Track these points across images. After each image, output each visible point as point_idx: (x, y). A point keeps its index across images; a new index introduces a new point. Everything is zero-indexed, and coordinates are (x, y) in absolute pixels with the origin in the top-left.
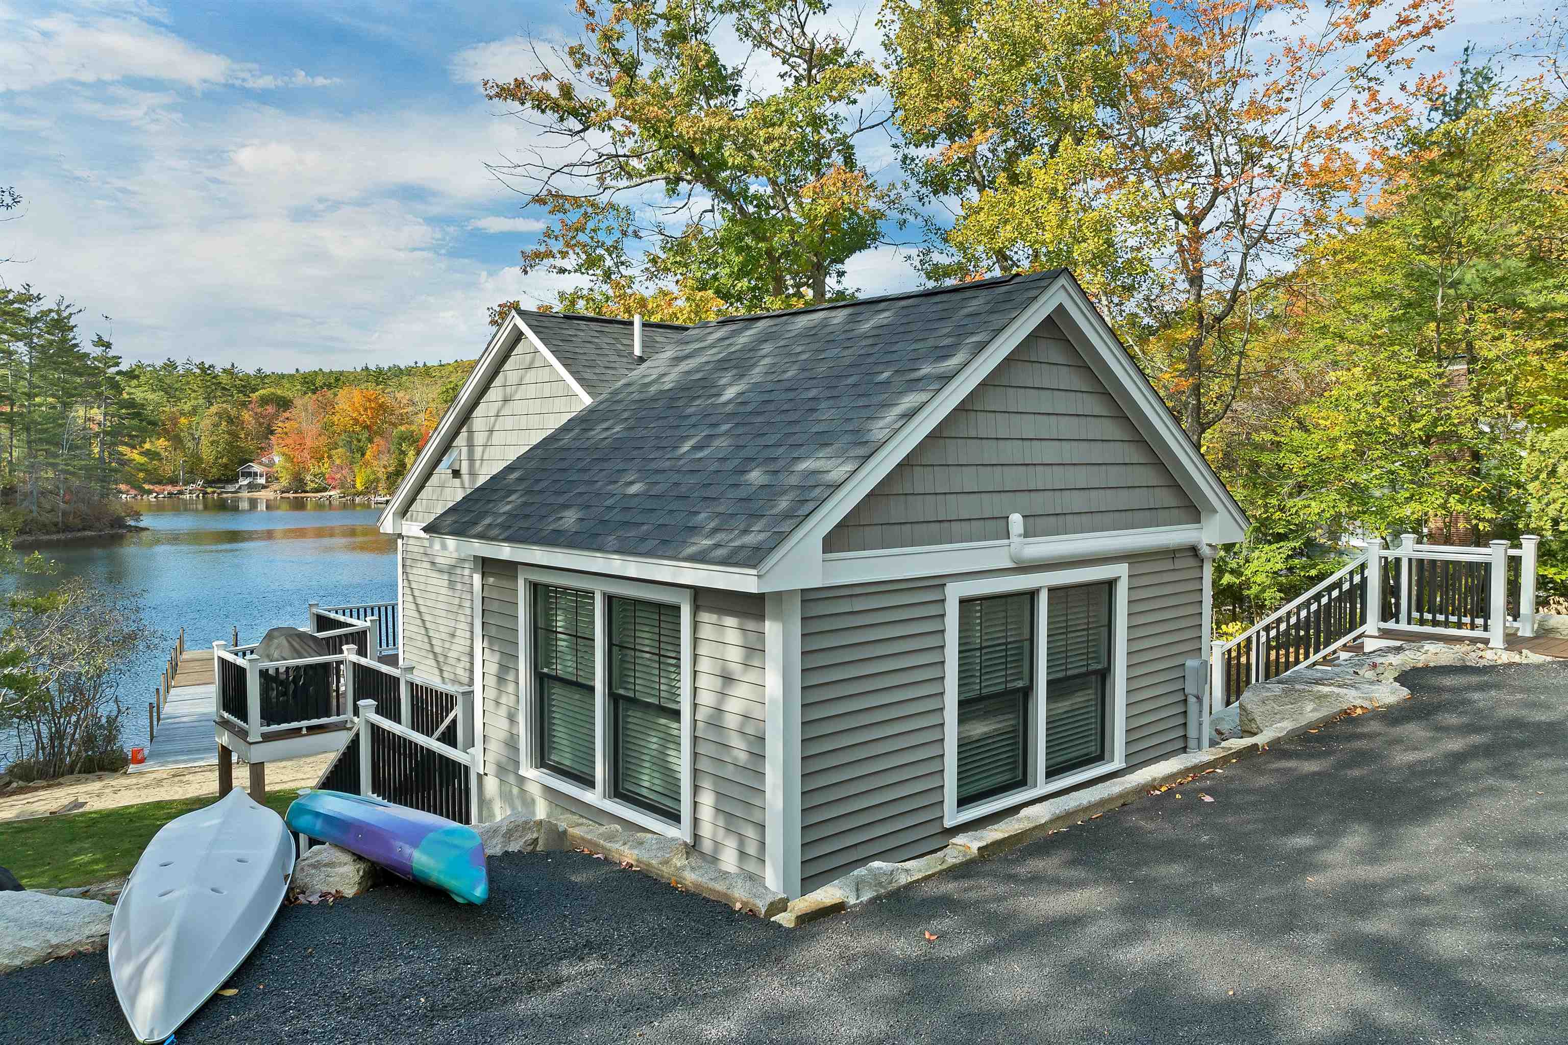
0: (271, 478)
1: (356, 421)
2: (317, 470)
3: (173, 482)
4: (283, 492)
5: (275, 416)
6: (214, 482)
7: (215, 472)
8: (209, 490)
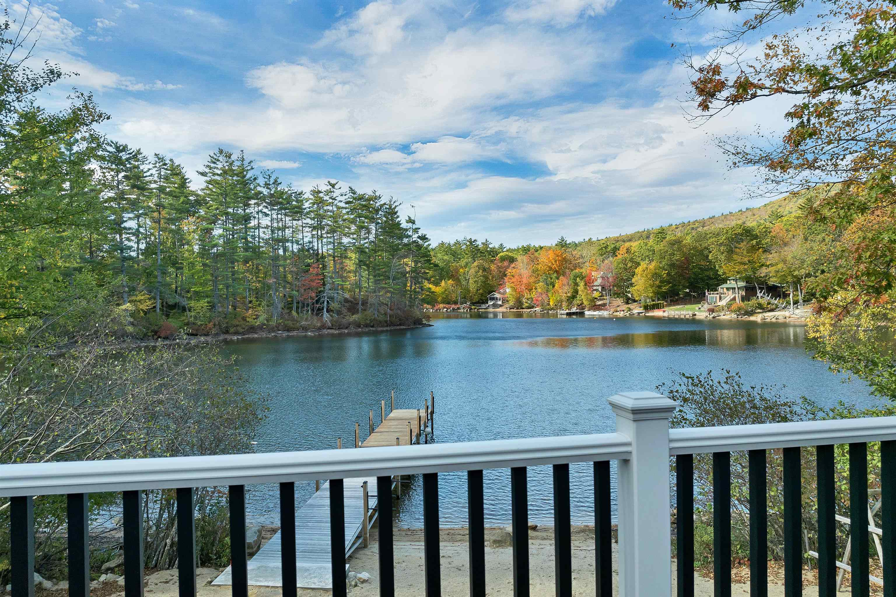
0: (505, 301)
1: (551, 268)
2: (529, 296)
3: (456, 303)
4: (511, 309)
5: (508, 267)
6: (476, 303)
7: (476, 299)
8: (473, 307)
